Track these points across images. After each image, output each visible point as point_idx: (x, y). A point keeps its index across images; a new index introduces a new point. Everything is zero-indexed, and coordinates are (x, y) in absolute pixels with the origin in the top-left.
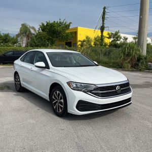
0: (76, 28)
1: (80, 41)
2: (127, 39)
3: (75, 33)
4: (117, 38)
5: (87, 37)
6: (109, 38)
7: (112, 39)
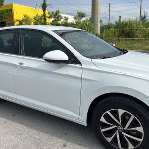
0: (11, 6)
1: (18, 21)
2: (67, 19)
3: (10, 11)
4: (58, 18)
5: (26, 16)
6: (50, 17)
7: (53, 19)
